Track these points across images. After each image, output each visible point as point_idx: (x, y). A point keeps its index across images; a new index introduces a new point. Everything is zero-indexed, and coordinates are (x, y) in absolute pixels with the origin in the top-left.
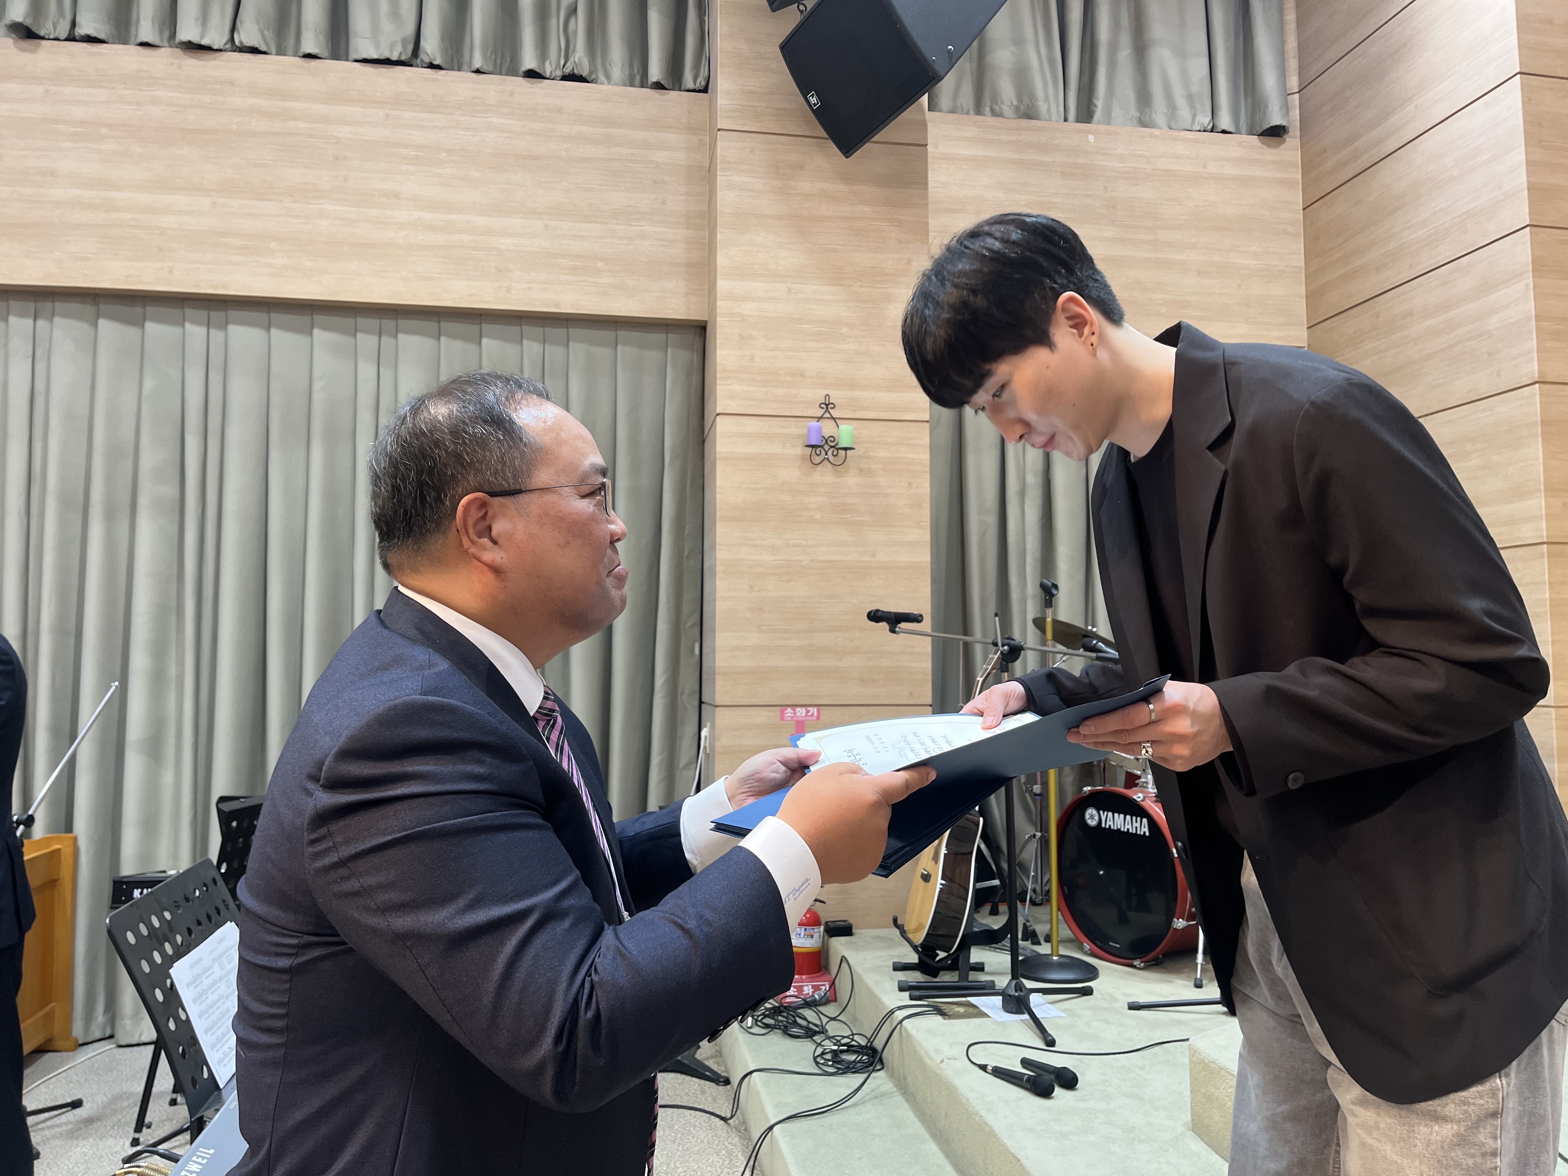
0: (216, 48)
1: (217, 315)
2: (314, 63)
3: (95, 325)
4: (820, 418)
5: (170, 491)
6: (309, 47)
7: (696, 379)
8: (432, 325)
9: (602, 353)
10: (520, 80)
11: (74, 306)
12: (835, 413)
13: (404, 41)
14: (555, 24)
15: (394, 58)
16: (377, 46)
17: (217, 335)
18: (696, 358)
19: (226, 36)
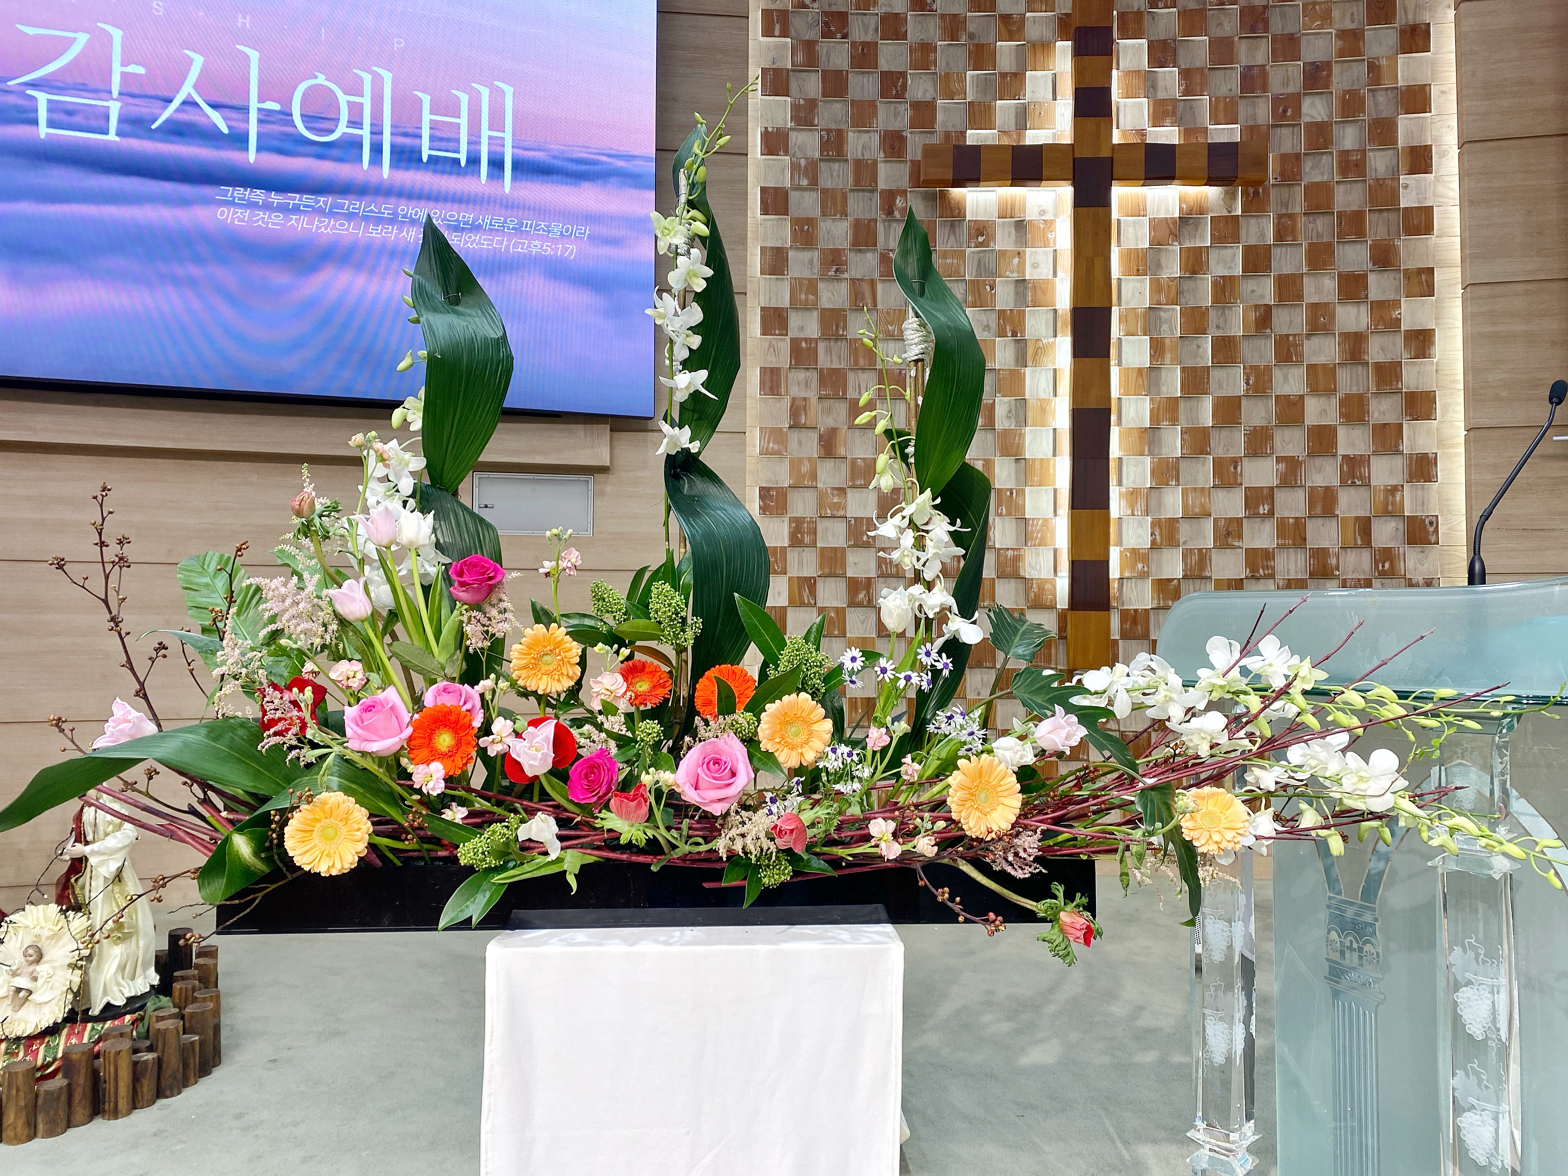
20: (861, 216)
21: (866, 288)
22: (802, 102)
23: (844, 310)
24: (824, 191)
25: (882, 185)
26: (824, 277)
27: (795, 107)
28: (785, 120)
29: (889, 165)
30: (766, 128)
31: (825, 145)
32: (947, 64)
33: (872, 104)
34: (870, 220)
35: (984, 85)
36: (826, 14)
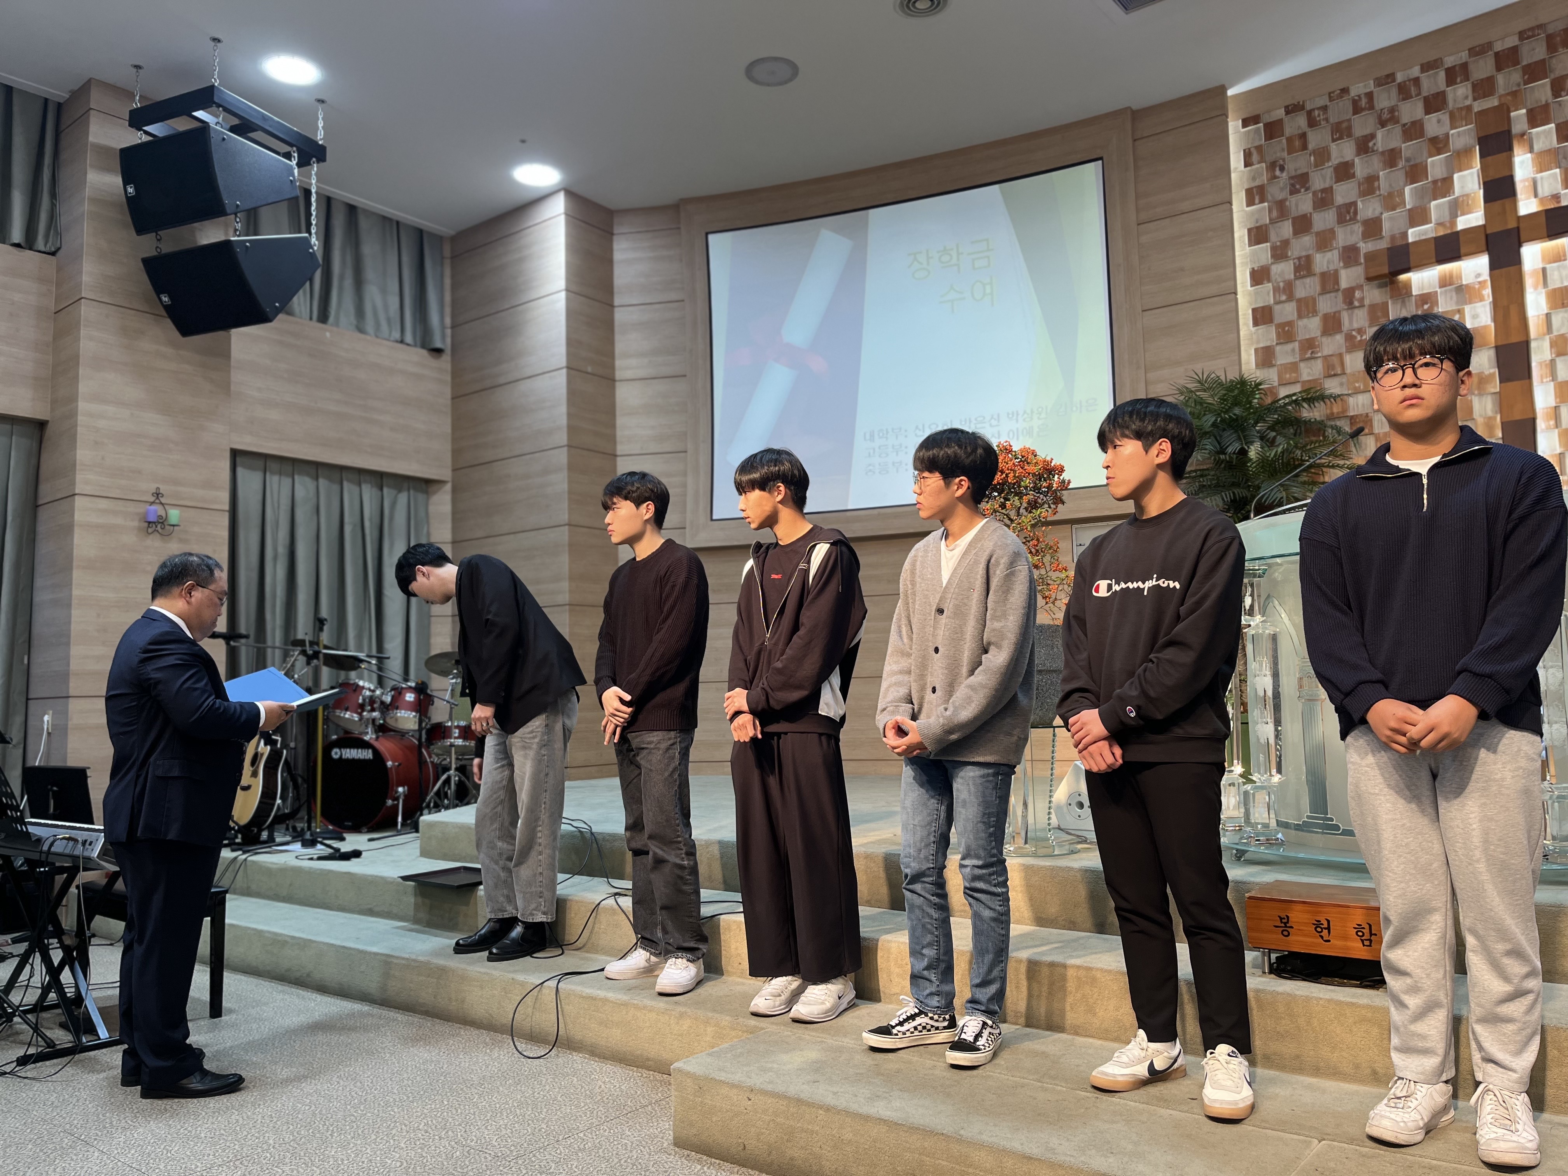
4: (152, 503)
12: (163, 500)
20: (1329, 311)
21: (1336, 360)
22: (1278, 244)
23: (1320, 379)
24: (1299, 301)
25: (1344, 284)
26: (1303, 360)
27: (1274, 249)
28: (1267, 259)
29: (1349, 270)
30: (1253, 269)
31: (1297, 269)
32: (1390, 185)
33: (1332, 231)
34: (1335, 313)
35: (1420, 194)
36: (1291, 178)
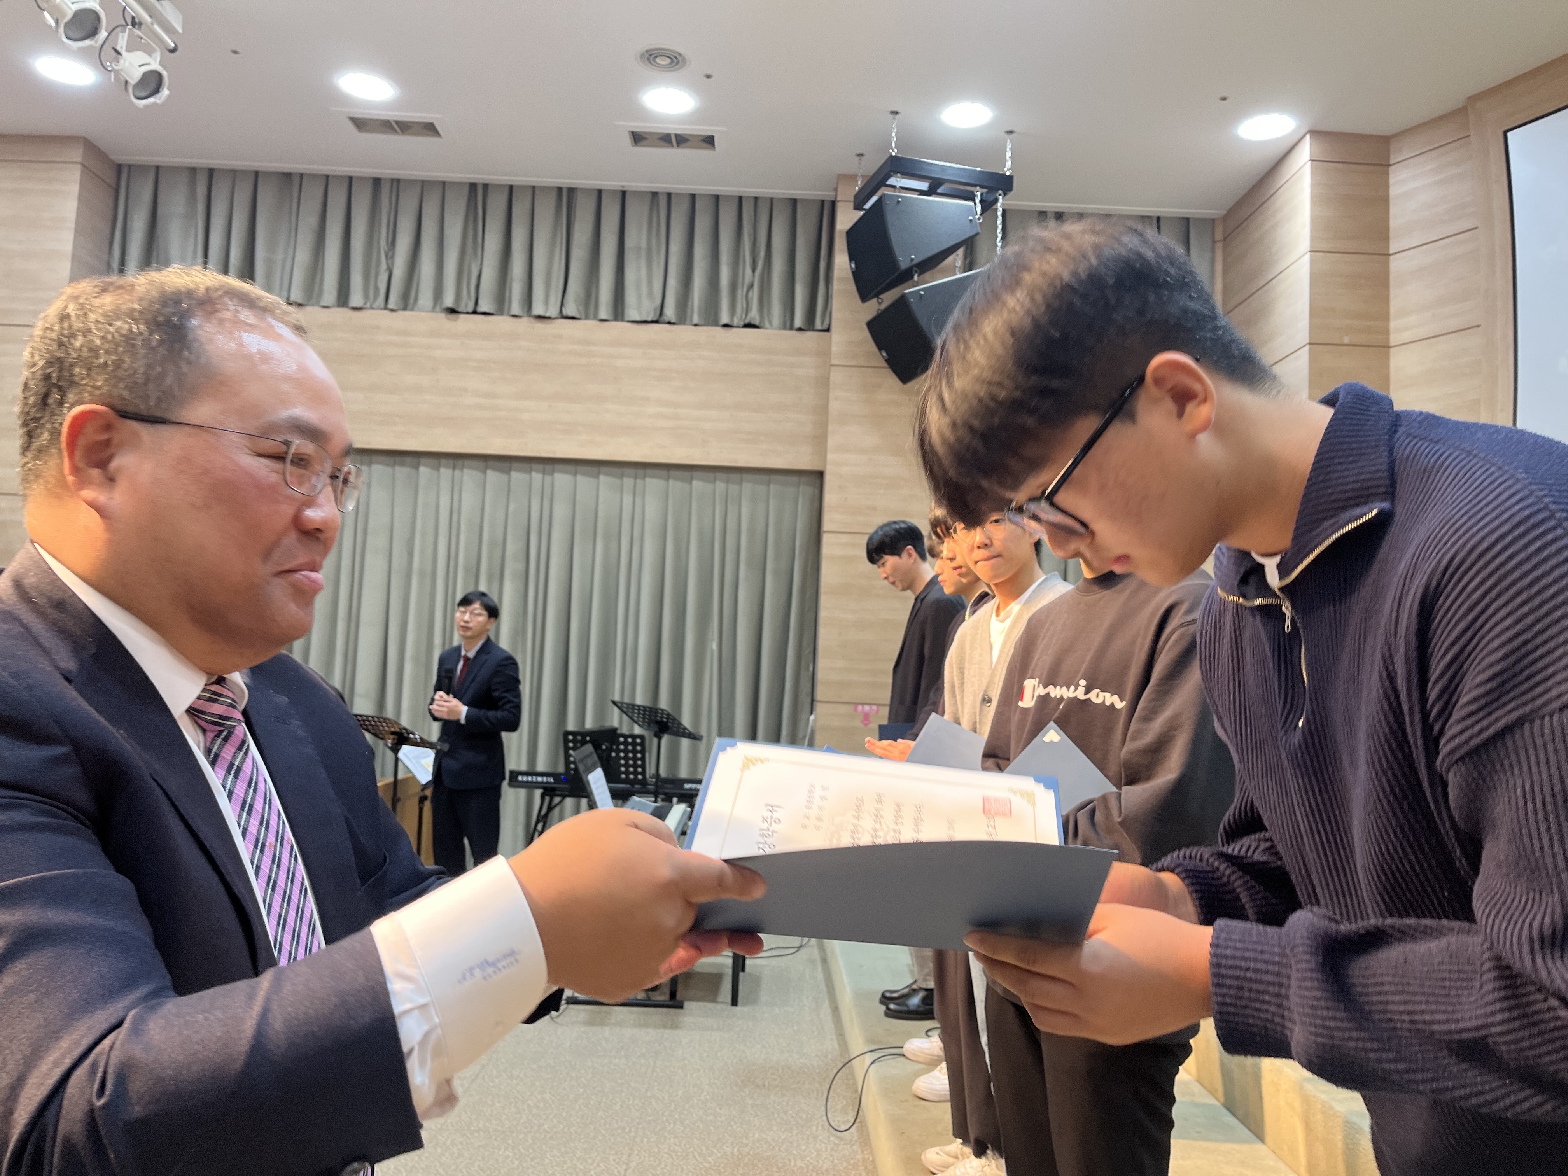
0: (553, 316)
1: (548, 467)
2: (606, 324)
3: (485, 473)
5: (521, 566)
6: (603, 315)
7: (816, 505)
8: (664, 473)
9: (761, 489)
10: (719, 330)
11: (475, 463)
13: (655, 310)
14: (741, 293)
15: (650, 319)
16: (640, 314)
17: (548, 478)
18: (817, 492)
19: (558, 311)
